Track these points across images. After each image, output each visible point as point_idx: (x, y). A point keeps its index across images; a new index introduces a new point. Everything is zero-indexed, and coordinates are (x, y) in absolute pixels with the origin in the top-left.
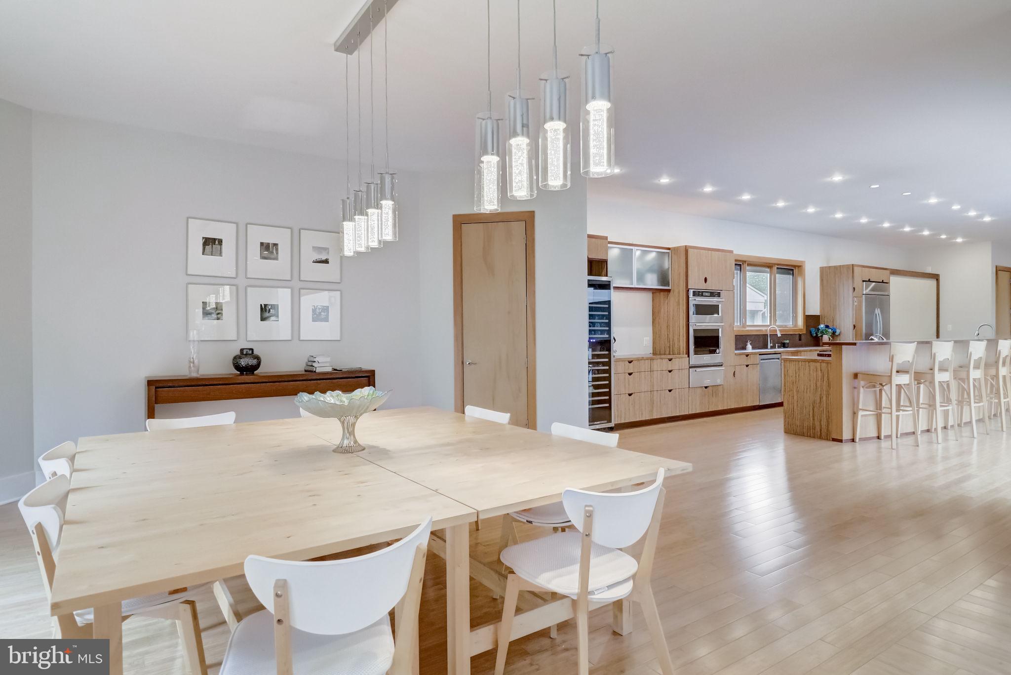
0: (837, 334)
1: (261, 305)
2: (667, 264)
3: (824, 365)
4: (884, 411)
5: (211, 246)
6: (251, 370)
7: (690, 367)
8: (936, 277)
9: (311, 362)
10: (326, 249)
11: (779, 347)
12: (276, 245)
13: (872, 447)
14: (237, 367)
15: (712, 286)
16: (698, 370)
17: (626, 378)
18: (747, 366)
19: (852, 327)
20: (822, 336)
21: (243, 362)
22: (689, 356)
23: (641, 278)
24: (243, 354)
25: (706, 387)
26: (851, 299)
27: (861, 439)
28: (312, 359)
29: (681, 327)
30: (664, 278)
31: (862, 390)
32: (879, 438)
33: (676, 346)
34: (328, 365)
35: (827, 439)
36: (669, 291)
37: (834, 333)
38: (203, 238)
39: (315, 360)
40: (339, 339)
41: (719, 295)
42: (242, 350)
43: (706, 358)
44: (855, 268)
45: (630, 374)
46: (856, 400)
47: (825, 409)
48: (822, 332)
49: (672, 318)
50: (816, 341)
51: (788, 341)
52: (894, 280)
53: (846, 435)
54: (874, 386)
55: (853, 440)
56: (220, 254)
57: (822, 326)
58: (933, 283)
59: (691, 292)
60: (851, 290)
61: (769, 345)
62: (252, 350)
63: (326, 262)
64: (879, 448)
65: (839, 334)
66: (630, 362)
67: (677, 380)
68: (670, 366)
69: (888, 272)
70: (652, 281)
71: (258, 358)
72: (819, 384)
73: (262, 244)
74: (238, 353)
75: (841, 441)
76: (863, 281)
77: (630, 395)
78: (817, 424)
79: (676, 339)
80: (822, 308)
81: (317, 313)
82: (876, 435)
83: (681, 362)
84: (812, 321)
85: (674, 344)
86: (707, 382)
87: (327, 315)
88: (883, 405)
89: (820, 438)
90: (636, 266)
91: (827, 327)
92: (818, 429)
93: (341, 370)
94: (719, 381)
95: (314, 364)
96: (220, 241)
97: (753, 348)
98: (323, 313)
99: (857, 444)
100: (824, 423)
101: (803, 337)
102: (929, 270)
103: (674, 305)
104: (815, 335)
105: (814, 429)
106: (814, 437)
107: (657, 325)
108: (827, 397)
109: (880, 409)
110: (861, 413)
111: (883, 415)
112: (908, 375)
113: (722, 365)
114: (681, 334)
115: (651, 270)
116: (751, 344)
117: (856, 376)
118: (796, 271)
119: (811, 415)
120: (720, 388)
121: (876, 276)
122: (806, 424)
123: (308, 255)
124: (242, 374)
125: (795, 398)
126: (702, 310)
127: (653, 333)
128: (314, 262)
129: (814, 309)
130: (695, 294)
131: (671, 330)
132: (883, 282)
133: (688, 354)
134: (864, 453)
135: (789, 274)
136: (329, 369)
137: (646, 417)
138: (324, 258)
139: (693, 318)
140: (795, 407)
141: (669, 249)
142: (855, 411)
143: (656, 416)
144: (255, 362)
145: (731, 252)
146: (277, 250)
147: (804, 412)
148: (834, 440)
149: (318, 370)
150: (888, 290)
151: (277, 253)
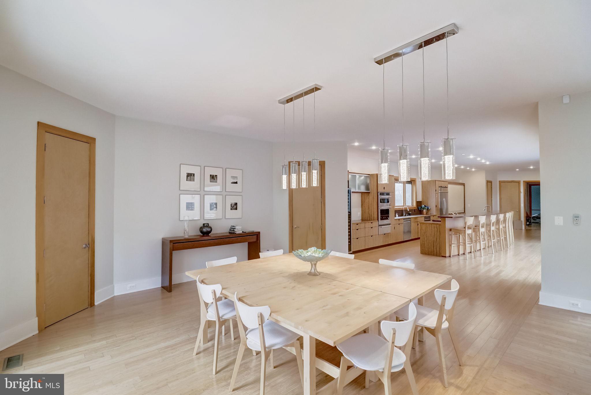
0: (429, 209)
1: (210, 203)
2: (368, 182)
3: (438, 226)
4: (461, 244)
5: (190, 177)
6: (207, 233)
7: (379, 226)
8: (464, 185)
9: (233, 229)
10: (236, 177)
11: (408, 215)
12: (216, 176)
13: (456, 258)
14: (202, 232)
15: (386, 191)
16: (382, 227)
17: (356, 231)
18: (399, 224)
19: (435, 206)
20: (423, 210)
21: (205, 230)
22: (378, 221)
23: (359, 188)
24: (204, 226)
25: (384, 234)
26: (435, 195)
27: (453, 256)
28: (233, 227)
29: (375, 209)
30: (367, 188)
31: (453, 236)
32: (459, 255)
33: (373, 217)
34: (240, 230)
35: (439, 256)
36: (369, 193)
37: (428, 209)
38: (187, 173)
39: (235, 228)
40: (241, 217)
41: (389, 194)
42: (204, 224)
43: (385, 222)
44: (436, 182)
45: (357, 230)
46: (451, 241)
47: (438, 244)
48: (423, 208)
49: (370, 204)
50: (420, 212)
51: (411, 213)
52: (450, 186)
53: (447, 255)
54: (457, 234)
55: (450, 256)
56: (194, 181)
57: (423, 206)
58: (462, 187)
59: (379, 193)
60: (435, 191)
61: (404, 214)
62: (208, 224)
63: (236, 183)
64: (459, 259)
65: (430, 209)
66: (357, 224)
67: (375, 231)
68: (372, 225)
69: (447, 183)
70: (363, 189)
71: (211, 228)
72: (436, 233)
73: (211, 175)
74: (202, 225)
75: (445, 257)
76: (439, 187)
77: (357, 239)
78: (435, 250)
79: (372, 213)
80: (423, 198)
81: (233, 206)
82: (458, 254)
83: (375, 224)
84: (419, 203)
85: (371, 216)
86: (385, 232)
87: (237, 207)
88: (460, 242)
89: (437, 255)
90: (357, 182)
91: (425, 206)
92: (435, 252)
93: (246, 232)
94: (389, 232)
95: (235, 230)
96: (194, 175)
97: (399, 216)
98: (235, 206)
99: (451, 258)
100: (438, 249)
101: (416, 211)
102: (461, 182)
103: (372, 199)
104: (420, 209)
105: (434, 252)
106: (434, 255)
107: (363, 208)
108: (439, 239)
109: (459, 243)
110: (453, 245)
111: (460, 246)
112: (471, 230)
113: (390, 224)
114: (375, 212)
115: (362, 184)
116: (397, 214)
117: (451, 230)
118: (413, 182)
119: (432, 246)
120: (390, 234)
121: (443, 184)
122: (430, 250)
123: (230, 180)
124: (203, 236)
125: (425, 239)
126: (383, 201)
127: (362, 211)
128: (231, 183)
129: (420, 199)
130: (380, 194)
131: (370, 210)
132: (446, 187)
133: (378, 220)
134: (454, 260)
135: (410, 184)
136: (241, 232)
137: (363, 248)
138: (235, 181)
139: (380, 204)
140: (425, 243)
141: (369, 175)
142: (451, 244)
143: (367, 247)
144: (209, 230)
145: (393, 176)
146: (217, 178)
147: (429, 245)
148: (443, 256)
149: (237, 233)
150: (447, 190)
151: (217, 180)
